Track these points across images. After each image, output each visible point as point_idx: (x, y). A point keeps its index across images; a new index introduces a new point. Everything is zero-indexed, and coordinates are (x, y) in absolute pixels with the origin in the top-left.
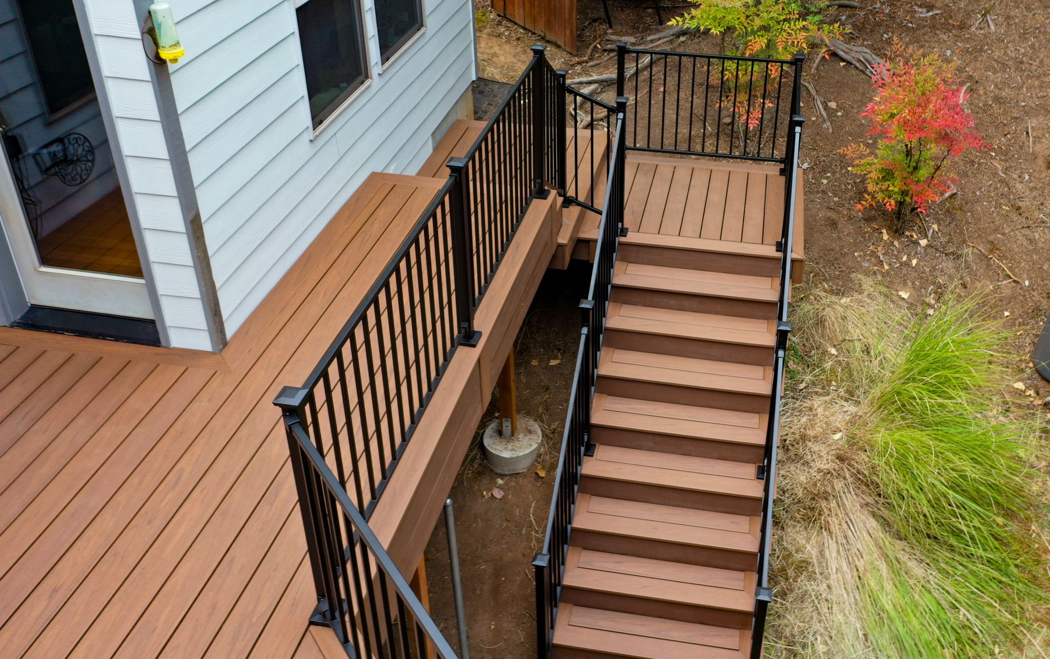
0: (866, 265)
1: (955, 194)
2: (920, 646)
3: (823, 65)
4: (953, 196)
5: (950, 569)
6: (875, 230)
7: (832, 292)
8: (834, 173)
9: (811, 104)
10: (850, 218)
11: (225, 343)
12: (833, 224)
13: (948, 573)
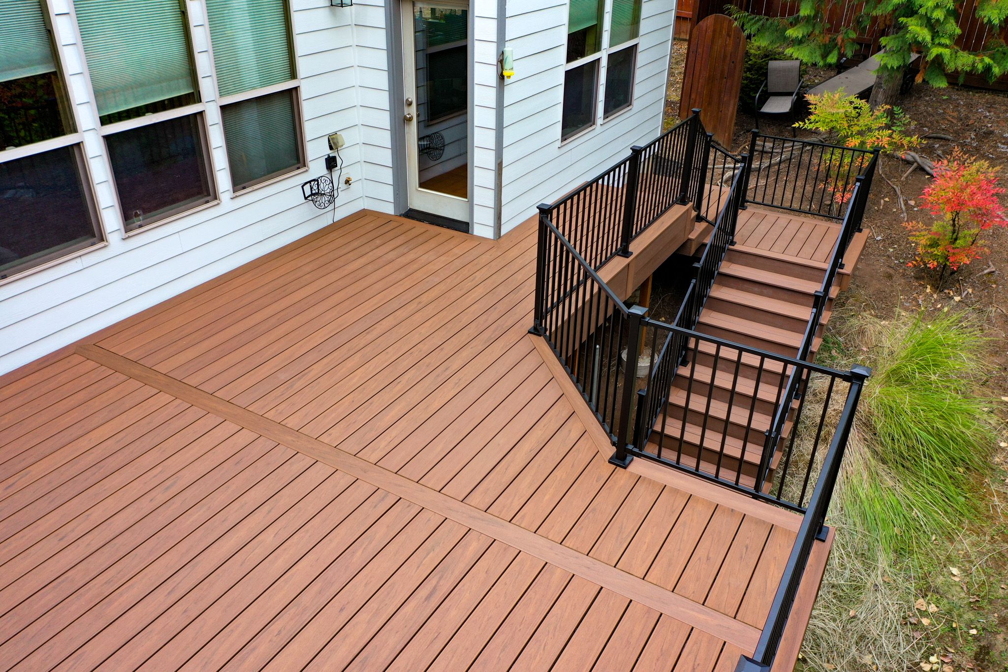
0: (908, 305)
1: (993, 272)
2: (878, 520)
3: (912, 176)
4: (991, 273)
5: (914, 487)
6: (921, 285)
7: (876, 316)
8: (899, 246)
9: (895, 201)
10: (903, 275)
11: (500, 237)
12: (890, 277)
13: (912, 489)
